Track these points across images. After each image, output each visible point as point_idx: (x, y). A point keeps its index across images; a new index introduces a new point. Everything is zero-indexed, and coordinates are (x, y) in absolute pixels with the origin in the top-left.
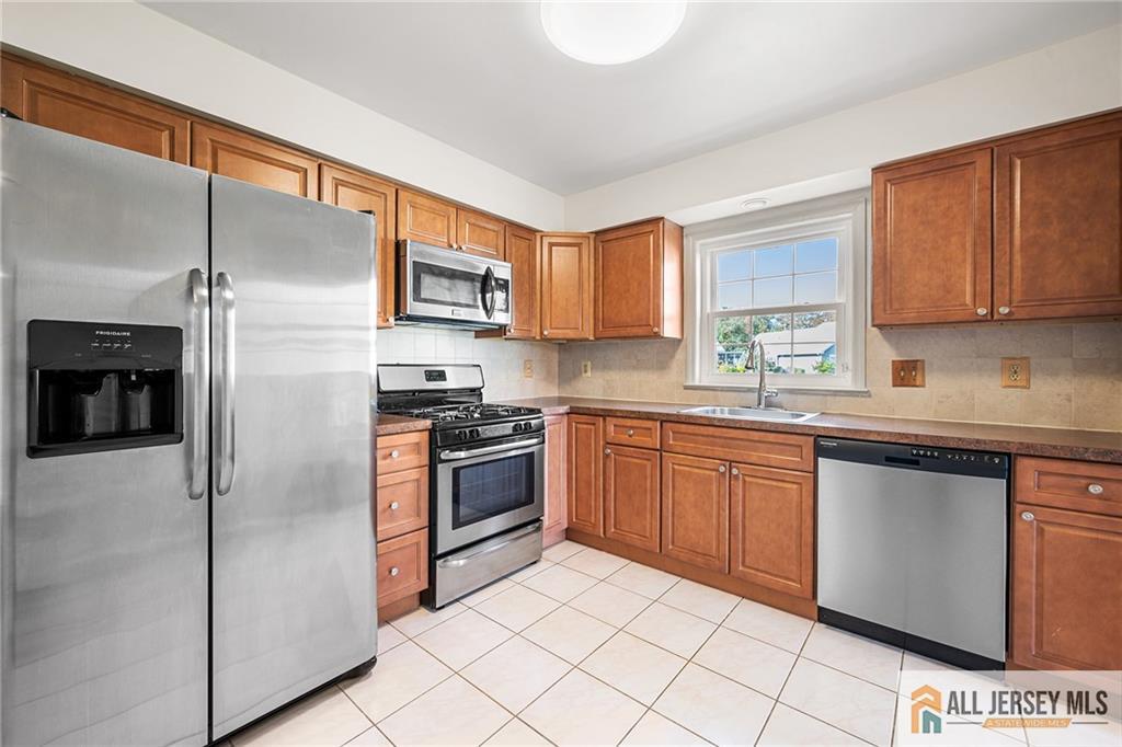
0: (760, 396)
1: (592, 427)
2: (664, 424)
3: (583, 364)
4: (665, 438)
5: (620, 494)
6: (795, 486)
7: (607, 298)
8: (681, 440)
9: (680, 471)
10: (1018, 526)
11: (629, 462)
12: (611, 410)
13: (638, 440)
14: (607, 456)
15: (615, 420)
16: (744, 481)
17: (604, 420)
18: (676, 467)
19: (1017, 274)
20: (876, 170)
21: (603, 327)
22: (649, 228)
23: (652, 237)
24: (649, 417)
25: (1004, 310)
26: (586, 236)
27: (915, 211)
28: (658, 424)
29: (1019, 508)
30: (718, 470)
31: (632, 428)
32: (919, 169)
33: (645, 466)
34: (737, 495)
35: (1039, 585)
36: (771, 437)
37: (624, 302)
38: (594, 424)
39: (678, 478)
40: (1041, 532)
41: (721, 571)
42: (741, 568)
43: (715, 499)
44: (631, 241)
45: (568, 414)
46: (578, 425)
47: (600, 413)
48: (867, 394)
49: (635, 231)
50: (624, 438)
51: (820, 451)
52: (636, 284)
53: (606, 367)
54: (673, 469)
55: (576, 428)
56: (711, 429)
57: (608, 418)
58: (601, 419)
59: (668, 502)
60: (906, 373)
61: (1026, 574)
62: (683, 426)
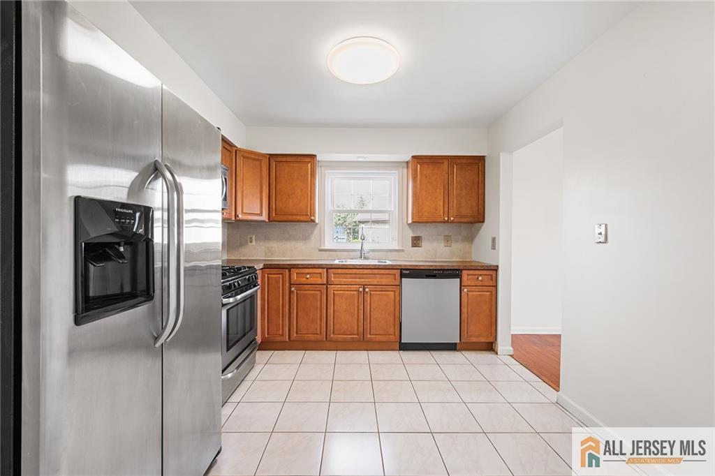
0: (361, 253)
1: (281, 276)
2: (329, 270)
3: (249, 237)
4: (329, 277)
5: (300, 314)
6: (392, 293)
7: (279, 197)
8: (338, 278)
9: (337, 294)
10: (463, 294)
11: (307, 294)
12: (295, 265)
13: (312, 280)
14: (291, 292)
15: (297, 271)
16: (370, 294)
17: (290, 271)
18: (335, 292)
19: (455, 206)
20: (413, 157)
21: (276, 214)
22: (308, 160)
23: (309, 165)
24: (320, 267)
25: (452, 219)
26: (264, 155)
27: (426, 177)
28: (325, 270)
29: (463, 288)
30: (358, 291)
31: (308, 274)
32: (428, 161)
33: (316, 295)
34: (367, 301)
35: (467, 313)
36: (383, 271)
37: (291, 200)
38: (282, 274)
39: (336, 299)
40: (468, 294)
41: (359, 341)
42: (369, 336)
43: (356, 305)
44: (296, 165)
45: (262, 269)
46: (270, 276)
47: (286, 267)
48: (402, 251)
49: (299, 159)
50: (303, 280)
51: (402, 276)
52: (299, 191)
53: (267, 238)
54: (334, 293)
55: (268, 277)
56: (355, 270)
57: (292, 270)
58: (287, 270)
59: (331, 311)
60: (416, 241)
61: (464, 310)
62: (339, 270)
